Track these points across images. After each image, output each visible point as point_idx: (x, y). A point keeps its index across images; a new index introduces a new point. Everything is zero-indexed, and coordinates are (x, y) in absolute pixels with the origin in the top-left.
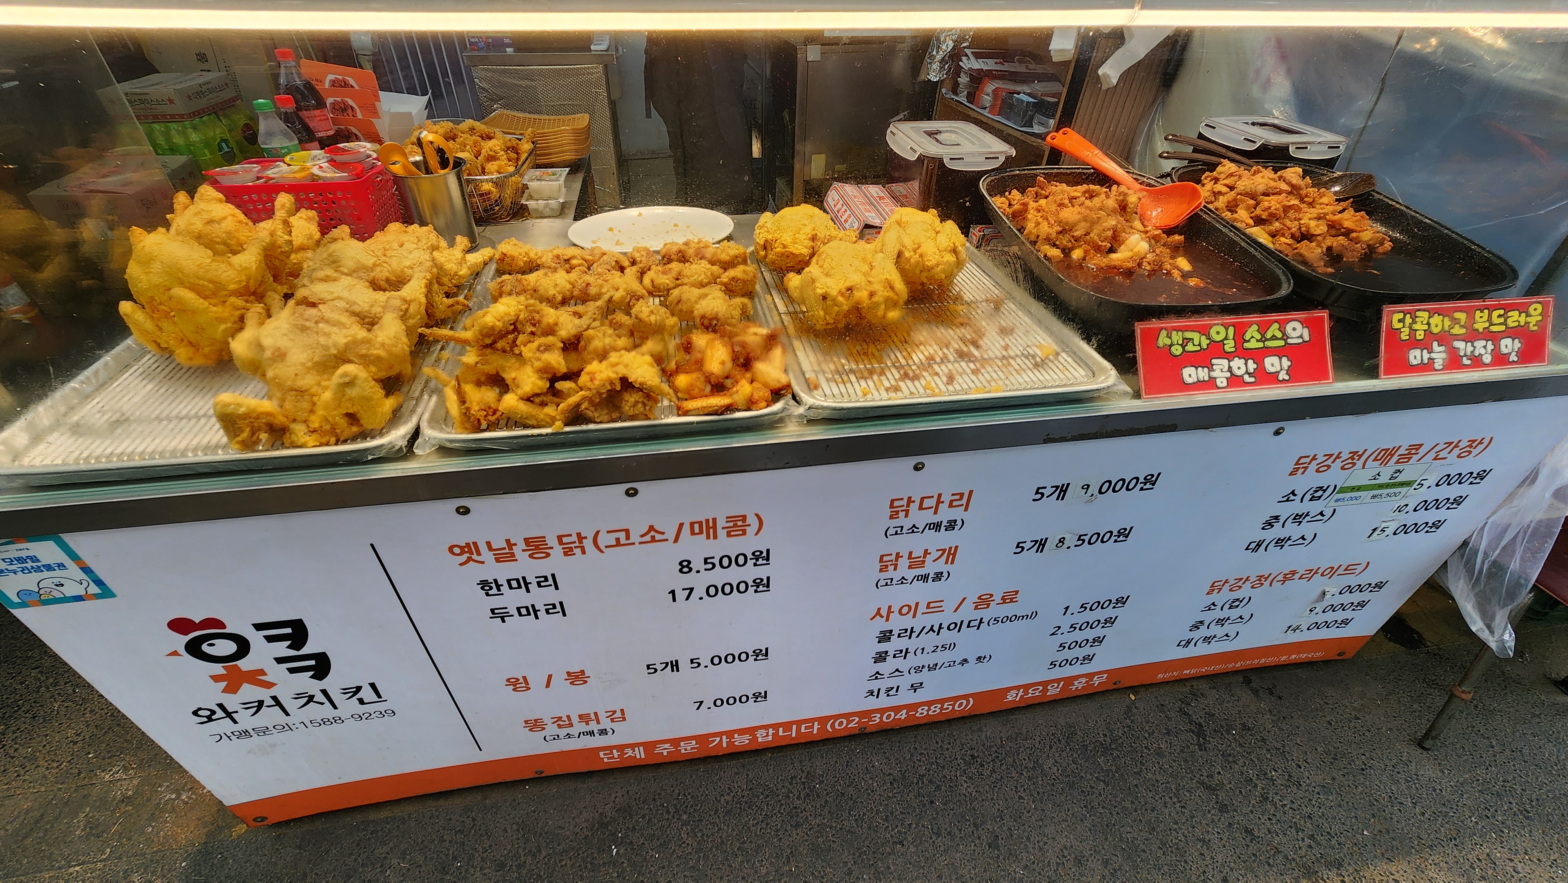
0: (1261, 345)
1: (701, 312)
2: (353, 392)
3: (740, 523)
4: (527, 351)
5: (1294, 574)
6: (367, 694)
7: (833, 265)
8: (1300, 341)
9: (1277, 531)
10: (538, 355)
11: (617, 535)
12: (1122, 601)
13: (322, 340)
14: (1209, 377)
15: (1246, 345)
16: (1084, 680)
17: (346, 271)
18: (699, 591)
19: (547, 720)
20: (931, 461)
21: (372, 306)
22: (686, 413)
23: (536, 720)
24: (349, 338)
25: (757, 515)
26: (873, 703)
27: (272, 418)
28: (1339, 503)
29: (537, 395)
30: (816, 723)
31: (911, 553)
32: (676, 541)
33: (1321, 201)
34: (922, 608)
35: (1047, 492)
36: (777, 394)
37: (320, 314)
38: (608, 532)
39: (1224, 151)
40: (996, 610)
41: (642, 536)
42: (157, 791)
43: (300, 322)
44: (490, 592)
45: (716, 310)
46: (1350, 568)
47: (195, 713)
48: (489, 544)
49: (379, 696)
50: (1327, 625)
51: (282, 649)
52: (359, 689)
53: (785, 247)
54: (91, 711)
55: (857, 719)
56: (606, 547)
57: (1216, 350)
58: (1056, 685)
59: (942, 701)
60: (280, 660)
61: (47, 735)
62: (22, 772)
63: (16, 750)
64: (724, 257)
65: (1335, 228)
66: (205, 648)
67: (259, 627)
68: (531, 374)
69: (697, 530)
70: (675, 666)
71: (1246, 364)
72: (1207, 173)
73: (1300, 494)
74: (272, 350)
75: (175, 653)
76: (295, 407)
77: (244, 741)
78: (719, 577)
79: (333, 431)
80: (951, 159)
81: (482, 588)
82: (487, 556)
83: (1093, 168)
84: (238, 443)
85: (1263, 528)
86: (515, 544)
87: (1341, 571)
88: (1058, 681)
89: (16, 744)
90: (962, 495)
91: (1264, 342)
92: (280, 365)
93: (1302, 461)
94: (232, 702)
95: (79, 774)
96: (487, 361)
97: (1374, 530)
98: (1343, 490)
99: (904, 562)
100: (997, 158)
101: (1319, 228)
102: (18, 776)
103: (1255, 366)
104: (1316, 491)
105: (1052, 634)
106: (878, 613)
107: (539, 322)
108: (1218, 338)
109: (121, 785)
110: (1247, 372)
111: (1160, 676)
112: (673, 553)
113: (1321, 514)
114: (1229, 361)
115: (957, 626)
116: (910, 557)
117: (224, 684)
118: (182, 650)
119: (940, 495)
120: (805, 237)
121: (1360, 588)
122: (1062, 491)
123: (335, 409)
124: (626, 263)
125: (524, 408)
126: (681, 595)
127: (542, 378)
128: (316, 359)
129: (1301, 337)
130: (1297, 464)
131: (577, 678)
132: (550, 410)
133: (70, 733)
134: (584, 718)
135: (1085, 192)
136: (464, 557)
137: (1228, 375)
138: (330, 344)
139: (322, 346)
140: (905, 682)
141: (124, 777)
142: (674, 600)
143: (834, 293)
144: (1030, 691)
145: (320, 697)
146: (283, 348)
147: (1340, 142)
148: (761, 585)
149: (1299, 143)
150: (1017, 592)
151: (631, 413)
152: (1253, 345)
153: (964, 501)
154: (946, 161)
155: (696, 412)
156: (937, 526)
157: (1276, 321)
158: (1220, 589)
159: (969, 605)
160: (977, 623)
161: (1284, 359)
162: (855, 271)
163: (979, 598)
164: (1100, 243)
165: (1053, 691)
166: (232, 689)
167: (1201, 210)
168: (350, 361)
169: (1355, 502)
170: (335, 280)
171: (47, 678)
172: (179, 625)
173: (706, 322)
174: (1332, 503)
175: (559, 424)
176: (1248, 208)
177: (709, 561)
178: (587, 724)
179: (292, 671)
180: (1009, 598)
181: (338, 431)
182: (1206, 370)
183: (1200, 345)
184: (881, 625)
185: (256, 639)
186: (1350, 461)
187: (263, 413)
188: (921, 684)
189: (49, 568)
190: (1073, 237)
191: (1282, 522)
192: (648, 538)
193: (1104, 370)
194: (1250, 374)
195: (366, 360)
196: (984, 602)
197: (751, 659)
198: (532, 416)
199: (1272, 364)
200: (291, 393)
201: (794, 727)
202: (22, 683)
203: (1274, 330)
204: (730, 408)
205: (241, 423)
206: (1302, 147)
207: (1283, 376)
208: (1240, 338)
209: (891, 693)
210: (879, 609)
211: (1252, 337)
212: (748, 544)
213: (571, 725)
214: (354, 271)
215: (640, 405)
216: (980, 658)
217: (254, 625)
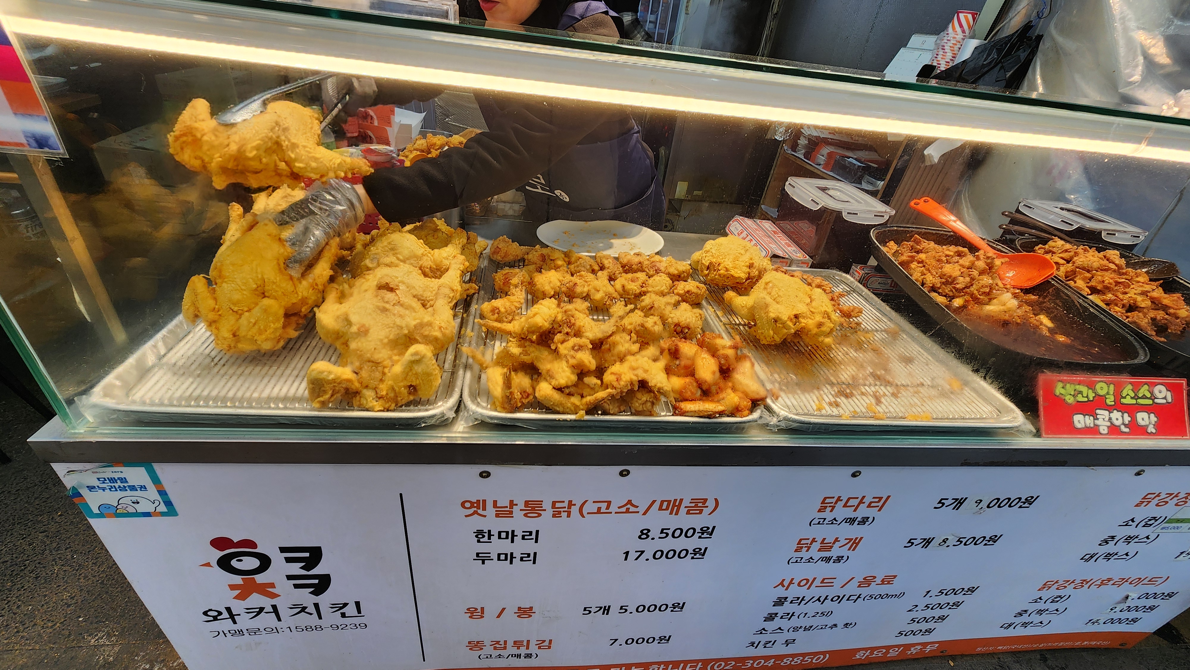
0: (1134, 402)
1: (676, 320)
2: (419, 369)
3: (700, 505)
4: (563, 349)
5: (1109, 581)
6: (350, 610)
7: (781, 293)
8: (1164, 401)
9: (1110, 548)
10: (572, 353)
11: (599, 505)
12: (972, 590)
13: (398, 321)
14: (1094, 424)
15: (1124, 401)
16: (919, 647)
17: (401, 258)
18: (648, 554)
19: (487, 643)
20: (865, 471)
21: (424, 291)
22: (682, 414)
23: (478, 642)
24: (418, 321)
25: (716, 500)
26: (752, 652)
27: (350, 384)
28: (1164, 531)
29: (567, 387)
30: (700, 664)
31: (824, 539)
32: (644, 514)
33: (1137, 279)
34: (817, 582)
35: (947, 503)
36: (755, 403)
37: (397, 298)
38: (594, 502)
39: (1051, 229)
40: (874, 589)
41: (619, 508)
42: (134, 660)
43: (381, 304)
44: (481, 540)
45: (688, 320)
46: (1154, 580)
47: (205, 613)
48: (495, 502)
49: (359, 611)
50: (1120, 621)
51: (296, 569)
52: (345, 605)
53: (727, 270)
54: (85, 578)
55: (733, 663)
56: (588, 513)
57: (1099, 403)
58: (897, 649)
59: (804, 655)
60: (290, 577)
61: (45, 596)
62: (21, 628)
63: (18, 607)
64: (673, 271)
65: (1156, 304)
66: (234, 563)
67: (283, 550)
68: (567, 369)
69: (664, 507)
70: (606, 610)
71: (1123, 417)
72: (1040, 246)
73: (1137, 521)
74: (358, 326)
75: (208, 565)
76: (370, 376)
77: (238, 639)
78: (669, 544)
79: (395, 400)
80: (848, 213)
81: (477, 536)
82: (491, 511)
83: (954, 232)
84: (319, 402)
85: (1100, 545)
86: (517, 505)
87: (1145, 582)
88: (899, 646)
89: (19, 601)
90: (881, 498)
91: (1136, 399)
92: (363, 340)
93: (1148, 496)
94: (238, 607)
95: (70, 635)
96: (526, 352)
97: (1182, 553)
98: (1171, 521)
99: (816, 546)
100: (883, 216)
101: (1143, 302)
102: (18, 632)
103: (1129, 419)
104: (1150, 520)
105: (910, 611)
106: (782, 584)
107: (574, 324)
108: (1102, 393)
109: (104, 650)
110: (1123, 424)
111: (979, 649)
112: (639, 522)
113: (1148, 538)
114: (1110, 412)
115: (840, 599)
116: (822, 542)
117: (237, 592)
118: (214, 563)
119: (864, 497)
120: (743, 264)
121: (1155, 596)
122: (959, 503)
123: (402, 381)
124: (596, 268)
125: (556, 396)
126: (633, 555)
127: (573, 373)
128: (391, 337)
129: (1165, 398)
130: (1144, 498)
131: (525, 612)
132: (575, 400)
133: (66, 595)
134: (518, 644)
135: (956, 252)
136: (471, 511)
137: (1109, 424)
138: (404, 325)
139: (398, 326)
140: (781, 638)
141: (107, 643)
142: (626, 559)
143: (785, 318)
144: (875, 653)
145: (312, 609)
146: (367, 325)
147: (1139, 233)
148: (699, 553)
149: (1109, 230)
150: (895, 577)
151: (640, 409)
152: (1128, 401)
153: (880, 504)
154: (845, 215)
155: (693, 414)
156: (851, 521)
157: (1146, 383)
158: (1050, 587)
159: (855, 583)
160: (855, 597)
161: (1152, 415)
162: (800, 301)
163: (864, 579)
164: (979, 296)
165: (892, 654)
166: (242, 597)
167: (1052, 279)
168: (416, 341)
169: (1176, 530)
170: (397, 266)
171: (51, 543)
172: (219, 543)
173: (679, 329)
174: (1159, 530)
175: (583, 412)
176: (1084, 279)
177: (665, 531)
178: (519, 648)
179: (296, 586)
180: (888, 580)
181: (399, 399)
182: (1092, 418)
183: (1087, 397)
184: (781, 592)
185: (278, 559)
186: (1184, 500)
187: (345, 380)
188: (794, 640)
189: (133, 488)
190: (954, 288)
191: (1115, 541)
192: (624, 509)
193: (1009, 411)
194: (1126, 426)
195: (428, 340)
196: (867, 582)
197: (669, 609)
198: (561, 404)
199: (1143, 418)
200: (368, 364)
201: (682, 665)
202: (30, 545)
203: (1144, 390)
204: (721, 414)
205: (327, 387)
206: (1111, 234)
207: (1151, 429)
208: (1118, 396)
209: (767, 646)
210: (784, 580)
211: (1128, 395)
212: (698, 521)
213: (505, 648)
214: (408, 259)
215: (649, 404)
216: (847, 624)
217: (280, 548)
